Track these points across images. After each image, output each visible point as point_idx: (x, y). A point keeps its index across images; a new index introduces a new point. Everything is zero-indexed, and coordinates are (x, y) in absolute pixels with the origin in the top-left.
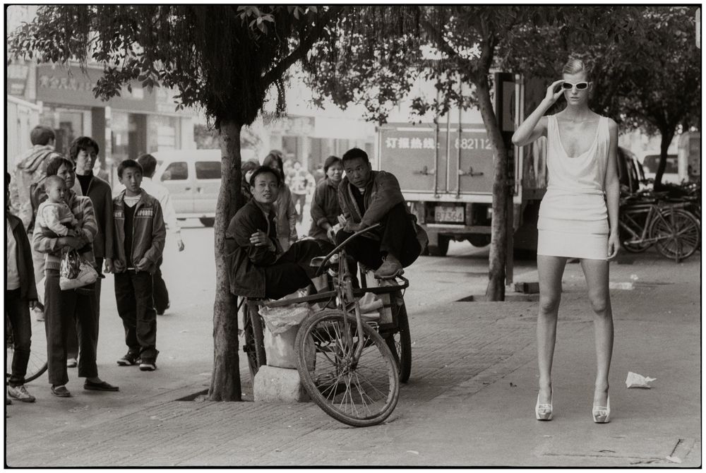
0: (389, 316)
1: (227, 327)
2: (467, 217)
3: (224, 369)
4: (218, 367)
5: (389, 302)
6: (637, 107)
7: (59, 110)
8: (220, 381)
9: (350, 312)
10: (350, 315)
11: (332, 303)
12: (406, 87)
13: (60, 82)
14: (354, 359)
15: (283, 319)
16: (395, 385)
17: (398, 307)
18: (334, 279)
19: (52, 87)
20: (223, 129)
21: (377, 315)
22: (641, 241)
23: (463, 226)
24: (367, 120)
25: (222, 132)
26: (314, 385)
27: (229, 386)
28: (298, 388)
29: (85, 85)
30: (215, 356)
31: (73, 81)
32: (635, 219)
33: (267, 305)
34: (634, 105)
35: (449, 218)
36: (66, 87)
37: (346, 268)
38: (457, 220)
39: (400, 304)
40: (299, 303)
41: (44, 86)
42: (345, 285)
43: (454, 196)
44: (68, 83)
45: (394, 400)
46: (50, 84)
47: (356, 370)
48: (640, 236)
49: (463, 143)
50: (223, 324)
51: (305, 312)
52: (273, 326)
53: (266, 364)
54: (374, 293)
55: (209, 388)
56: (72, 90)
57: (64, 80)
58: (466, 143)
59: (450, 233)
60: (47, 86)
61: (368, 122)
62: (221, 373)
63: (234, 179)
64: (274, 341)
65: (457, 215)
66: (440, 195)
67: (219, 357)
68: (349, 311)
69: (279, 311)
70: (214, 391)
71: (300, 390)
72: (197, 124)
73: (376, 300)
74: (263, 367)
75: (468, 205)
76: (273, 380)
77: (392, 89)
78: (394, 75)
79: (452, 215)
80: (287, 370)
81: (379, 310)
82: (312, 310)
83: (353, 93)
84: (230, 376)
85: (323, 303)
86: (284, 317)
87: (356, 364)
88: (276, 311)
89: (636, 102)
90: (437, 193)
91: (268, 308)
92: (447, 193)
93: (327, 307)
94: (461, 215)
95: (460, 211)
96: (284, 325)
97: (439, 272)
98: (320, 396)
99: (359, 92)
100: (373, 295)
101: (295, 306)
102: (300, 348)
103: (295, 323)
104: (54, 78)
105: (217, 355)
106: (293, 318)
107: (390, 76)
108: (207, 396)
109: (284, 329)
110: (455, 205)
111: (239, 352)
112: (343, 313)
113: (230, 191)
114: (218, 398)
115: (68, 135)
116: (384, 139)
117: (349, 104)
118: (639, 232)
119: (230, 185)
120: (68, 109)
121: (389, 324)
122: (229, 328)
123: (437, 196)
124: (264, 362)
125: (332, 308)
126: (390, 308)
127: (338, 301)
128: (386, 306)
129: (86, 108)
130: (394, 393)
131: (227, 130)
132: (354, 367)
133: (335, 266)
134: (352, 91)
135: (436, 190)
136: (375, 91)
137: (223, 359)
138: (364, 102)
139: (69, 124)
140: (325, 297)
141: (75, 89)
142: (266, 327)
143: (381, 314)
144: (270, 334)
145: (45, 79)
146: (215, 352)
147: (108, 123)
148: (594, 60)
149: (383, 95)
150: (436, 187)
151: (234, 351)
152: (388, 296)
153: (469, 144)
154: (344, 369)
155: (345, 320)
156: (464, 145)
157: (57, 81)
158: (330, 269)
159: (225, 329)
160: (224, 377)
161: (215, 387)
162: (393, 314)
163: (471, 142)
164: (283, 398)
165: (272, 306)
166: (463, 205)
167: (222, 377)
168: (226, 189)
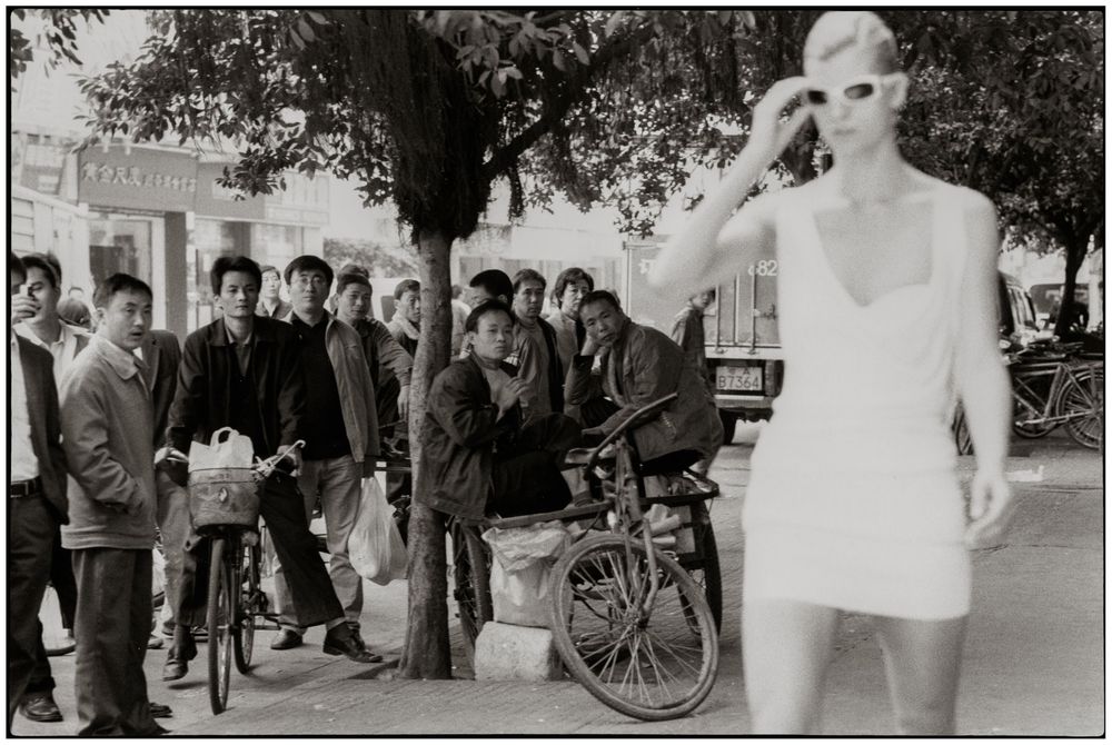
0: (689, 542)
1: (430, 560)
2: (767, 382)
3: (425, 625)
4: (415, 624)
5: (689, 519)
6: (1031, 210)
7: (113, 217)
8: (418, 646)
9: (637, 536)
10: (636, 541)
11: (599, 521)
12: (681, 178)
13: (115, 174)
14: (644, 613)
15: (523, 547)
16: (712, 653)
17: (703, 526)
18: (604, 483)
19: (103, 180)
20: (424, 244)
21: (671, 540)
22: (1042, 420)
23: (760, 398)
24: (621, 231)
25: (422, 248)
26: (577, 655)
27: (433, 654)
28: (545, 657)
29: (155, 178)
30: (410, 606)
31: (135, 171)
32: (1030, 385)
33: (497, 526)
34: (1027, 205)
35: (739, 384)
36: (124, 181)
37: (628, 465)
38: (751, 389)
39: (706, 522)
40: (547, 522)
41: (90, 178)
42: (627, 493)
43: (747, 350)
44: (128, 175)
45: (711, 677)
46: (99, 176)
47: (647, 630)
48: (1043, 413)
49: (761, 267)
50: (423, 554)
51: (558, 536)
52: (507, 559)
53: (492, 620)
54: (666, 504)
55: (401, 657)
56: (135, 185)
57: (122, 171)
58: (764, 267)
59: (741, 408)
60: (94, 179)
61: (623, 234)
62: (419, 634)
63: (441, 324)
64: (506, 583)
65: (751, 380)
66: (725, 349)
67: (417, 609)
68: (635, 534)
69: (515, 535)
70: (409, 662)
71: (550, 661)
72: (329, 237)
73: (669, 516)
74: (488, 625)
75: (768, 364)
76: (505, 646)
77: (660, 182)
78: (663, 159)
79: (743, 380)
80: (529, 629)
81: (673, 532)
82: (568, 532)
83: (600, 188)
84: (434, 638)
85: (586, 522)
86: (523, 544)
87: (647, 620)
88: (510, 535)
89: (1029, 201)
90: (719, 346)
91: (498, 530)
92: (735, 345)
93: (593, 527)
94: (757, 379)
95: (756, 373)
96: (524, 557)
97: (725, 469)
98: (587, 672)
99: (609, 186)
100: (665, 508)
101: (542, 527)
102: (554, 596)
103: (542, 554)
104: (105, 167)
105: (413, 605)
106: (538, 546)
107: (656, 161)
108: (397, 671)
109: (523, 564)
110: (749, 364)
111: (448, 599)
112: (625, 538)
113: (434, 344)
114: (416, 674)
115: (127, 255)
116: (637, 260)
117: (594, 203)
118: (1039, 407)
119: (435, 334)
120: (128, 215)
121: (690, 554)
122: (433, 561)
123: (720, 350)
124: (489, 615)
125: (600, 530)
126: (691, 529)
127: (612, 518)
128: (685, 525)
129: (156, 213)
130: (710, 665)
131: (430, 245)
132: (643, 625)
133: (609, 464)
134: (598, 185)
135: (719, 341)
136: (632, 185)
137: (423, 612)
138: (616, 202)
139: (129, 239)
140: (591, 511)
141: (138, 184)
142: (495, 560)
143: (677, 538)
144: (501, 571)
145: (91, 169)
146: (409, 600)
147: (191, 237)
148: (971, 134)
149: (646, 191)
150: (719, 335)
151: (441, 598)
152: (687, 509)
153: (769, 268)
154: (629, 628)
155: (628, 550)
156: (763, 271)
157: (111, 172)
158: (598, 468)
159: (427, 564)
160: (425, 641)
161: (410, 656)
162: (696, 538)
163: (773, 265)
164: (522, 673)
165: (504, 527)
166: (761, 364)
167: (421, 640)
168: (429, 341)
